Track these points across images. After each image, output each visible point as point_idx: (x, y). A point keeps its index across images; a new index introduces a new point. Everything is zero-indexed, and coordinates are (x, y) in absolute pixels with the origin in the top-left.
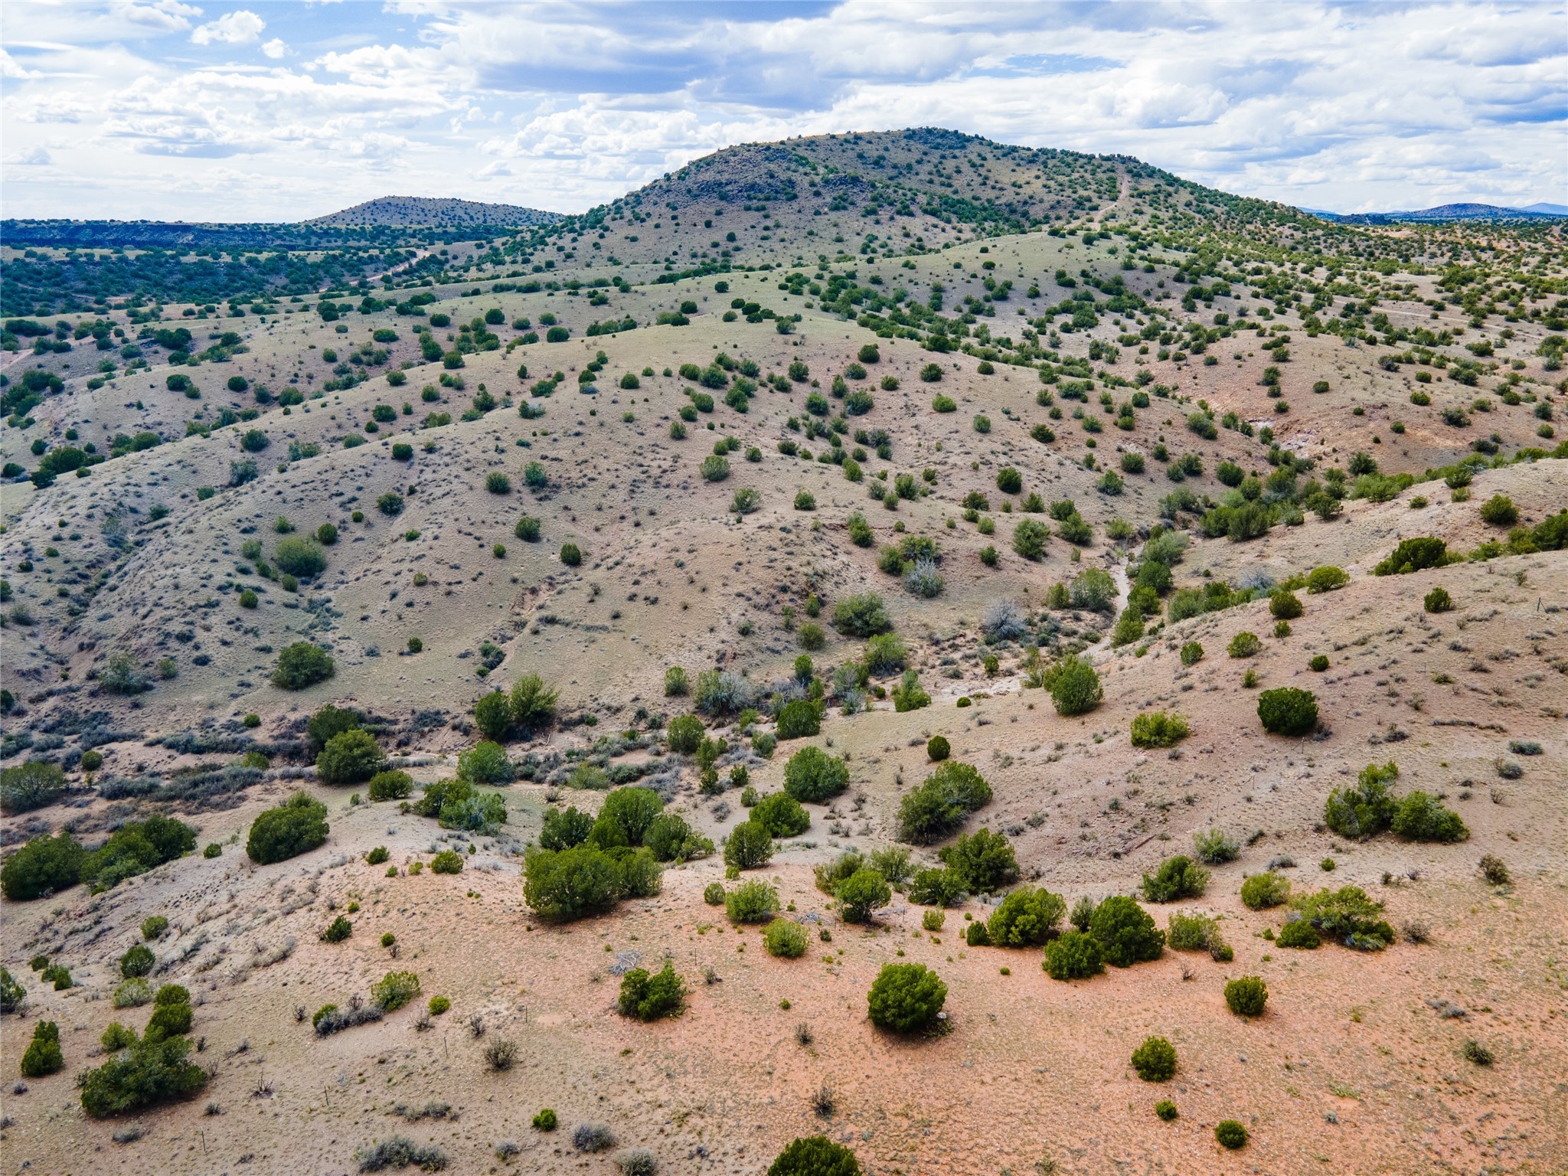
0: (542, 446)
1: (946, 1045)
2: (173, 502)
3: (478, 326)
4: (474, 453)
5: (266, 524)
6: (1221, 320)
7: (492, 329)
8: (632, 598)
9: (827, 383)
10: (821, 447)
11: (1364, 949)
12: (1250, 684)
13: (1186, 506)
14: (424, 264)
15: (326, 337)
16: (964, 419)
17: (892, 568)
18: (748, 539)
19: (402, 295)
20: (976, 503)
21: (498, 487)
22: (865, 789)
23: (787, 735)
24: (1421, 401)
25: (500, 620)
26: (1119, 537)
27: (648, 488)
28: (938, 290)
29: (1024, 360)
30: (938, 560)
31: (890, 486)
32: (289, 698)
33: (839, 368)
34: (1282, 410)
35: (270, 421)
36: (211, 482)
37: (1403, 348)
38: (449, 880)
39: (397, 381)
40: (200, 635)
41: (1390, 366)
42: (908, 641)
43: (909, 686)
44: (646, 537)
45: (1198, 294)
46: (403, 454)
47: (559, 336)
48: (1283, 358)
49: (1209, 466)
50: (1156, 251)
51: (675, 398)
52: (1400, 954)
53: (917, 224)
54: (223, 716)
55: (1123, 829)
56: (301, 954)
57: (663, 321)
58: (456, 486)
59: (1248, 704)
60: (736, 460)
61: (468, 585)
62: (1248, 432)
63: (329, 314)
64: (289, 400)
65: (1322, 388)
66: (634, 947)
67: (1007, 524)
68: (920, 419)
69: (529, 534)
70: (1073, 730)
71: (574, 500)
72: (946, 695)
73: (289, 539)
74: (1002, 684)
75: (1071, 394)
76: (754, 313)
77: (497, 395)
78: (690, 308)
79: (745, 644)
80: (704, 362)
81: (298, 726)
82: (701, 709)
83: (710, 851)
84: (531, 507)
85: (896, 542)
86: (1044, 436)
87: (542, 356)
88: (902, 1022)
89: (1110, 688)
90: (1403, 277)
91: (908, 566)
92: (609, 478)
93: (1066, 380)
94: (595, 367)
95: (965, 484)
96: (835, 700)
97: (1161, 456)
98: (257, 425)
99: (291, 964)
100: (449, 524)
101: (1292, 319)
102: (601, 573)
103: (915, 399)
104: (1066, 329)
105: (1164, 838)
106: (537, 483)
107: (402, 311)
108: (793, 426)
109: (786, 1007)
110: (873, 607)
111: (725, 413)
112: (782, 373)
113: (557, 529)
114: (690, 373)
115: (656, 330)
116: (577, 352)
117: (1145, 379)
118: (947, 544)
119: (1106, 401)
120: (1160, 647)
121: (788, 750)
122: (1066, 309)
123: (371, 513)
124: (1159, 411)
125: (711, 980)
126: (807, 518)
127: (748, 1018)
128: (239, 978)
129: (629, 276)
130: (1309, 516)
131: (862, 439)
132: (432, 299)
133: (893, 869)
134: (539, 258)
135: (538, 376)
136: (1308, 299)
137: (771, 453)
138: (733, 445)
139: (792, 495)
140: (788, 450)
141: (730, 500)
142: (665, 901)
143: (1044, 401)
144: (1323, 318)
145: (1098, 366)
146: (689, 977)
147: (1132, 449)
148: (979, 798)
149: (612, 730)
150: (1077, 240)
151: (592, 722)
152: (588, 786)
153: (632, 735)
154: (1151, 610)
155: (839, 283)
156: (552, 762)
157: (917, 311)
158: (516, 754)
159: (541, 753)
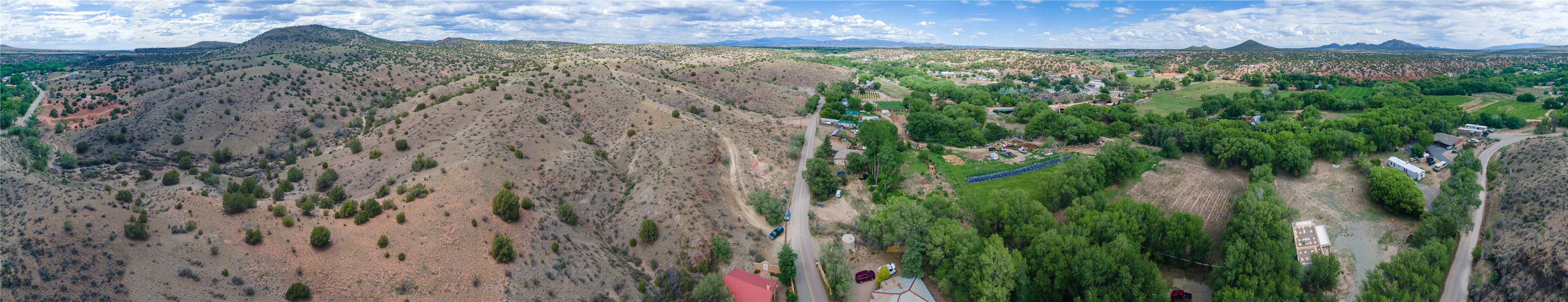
0: (231, 93)
1: (331, 249)
2: (157, 102)
3: (219, 67)
4: (217, 94)
5: (173, 107)
6: (378, 62)
7: (222, 67)
8: (251, 129)
9: (295, 78)
10: (294, 93)
12: (393, 140)
13: (376, 102)
14: (208, 54)
15: (188, 69)
16: (327, 85)
17: (312, 121)
18: (278, 115)
19: (204, 61)
20: (330, 104)
21: (221, 102)
22: (307, 178)
23: (288, 164)
24: (417, 76)
25: (220, 133)
26: (363, 110)
27: (255, 102)
28: (319, 58)
29: (339, 72)
30: (323, 118)
31: (311, 101)
32: (174, 147)
33: (298, 75)
34: (392, 80)
35: (176, 86)
36: (164, 98)
37: (412, 66)
38: (205, 198)
39: (201, 78)
40: (159, 130)
41: (410, 70)
42: (317, 138)
43: (317, 150)
44: (254, 114)
45: (373, 57)
46: (202, 94)
47: (236, 69)
48: (391, 69)
49: (379, 93)
50: (364, 49)
51: (261, 82)
53: (314, 44)
54: (161, 149)
55: (370, 180)
56: (171, 210)
57: (258, 65)
58: (212, 101)
59: (393, 144)
60: (275, 96)
61: (214, 124)
62: (386, 85)
64: (180, 82)
65: (399, 75)
66: (250, 222)
67: (338, 108)
68: (317, 86)
69: (227, 113)
70: (356, 157)
71: (238, 105)
72: (326, 151)
73: (178, 111)
74: (339, 147)
75: (349, 79)
77: (222, 82)
78: (264, 62)
79: (277, 141)
80: (267, 74)
81: (175, 153)
82: (267, 157)
83: (269, 196)
84: (228, 107)
85: (313, 114)
86: (344, 88)
87: (232, 73)
88: (319, 244)
89: (363, 145)
90: (410, 53)
91: (316, 120)
92: (246, 100)
93: (348, 76)
94: (243, 75)
95: (328, 100)
96: (299, 154)
97: (369, 91)
98: (174, 87)
99: (168, 212)
100: (210, 110)
101: (391, 61)
102: (243, 122)
103: (316, 81)
104: (347, 65)
105: (379, 181)
106: (230, 101)
107: (204, 64)
108: (288, 88)
109: (288, 241)
110: (308, 130)
111: (272, 85)
112: (285, 76)
113: (234, 112)
114: (264, 76)
115: (257, 67)
116: (239, 72)
117: (364, 75)
118: (324, 114)
119: (357, 80)
120: (373, 134)
121: (288, 168)
122: (347, 61)
123: (194, 107)
124: (368, 82)
125: (269, 233)
126: (292, 109)
127: (279, 245)
128: (157, 213)
129: (251, 56)
130: (400, 101)
131: (304, 90)
132: (210, 61)
133: (315, 199)
134: (232, 52)
135: (231, 77)
136: (394, 57)
137: (283, 94)
138: (274, 93)
139: (288, 104)
140: (287, 93)
141: (273, 105)
142: (258, 209)
143: (344, 81)
144: (397, 61)
145: (354, 72)
146: (264, 232)
147: (363, 90)
148: (335, 177)
149: (245, 162)
150: (348, 47)
151: (241, 160)
152: (239, 176)
153: (250, 164)
154: (370, 126)
155: (297, 57)
156: (231, 169)
157: (315, 62)
158: (222, 166)
159: (228, 167)
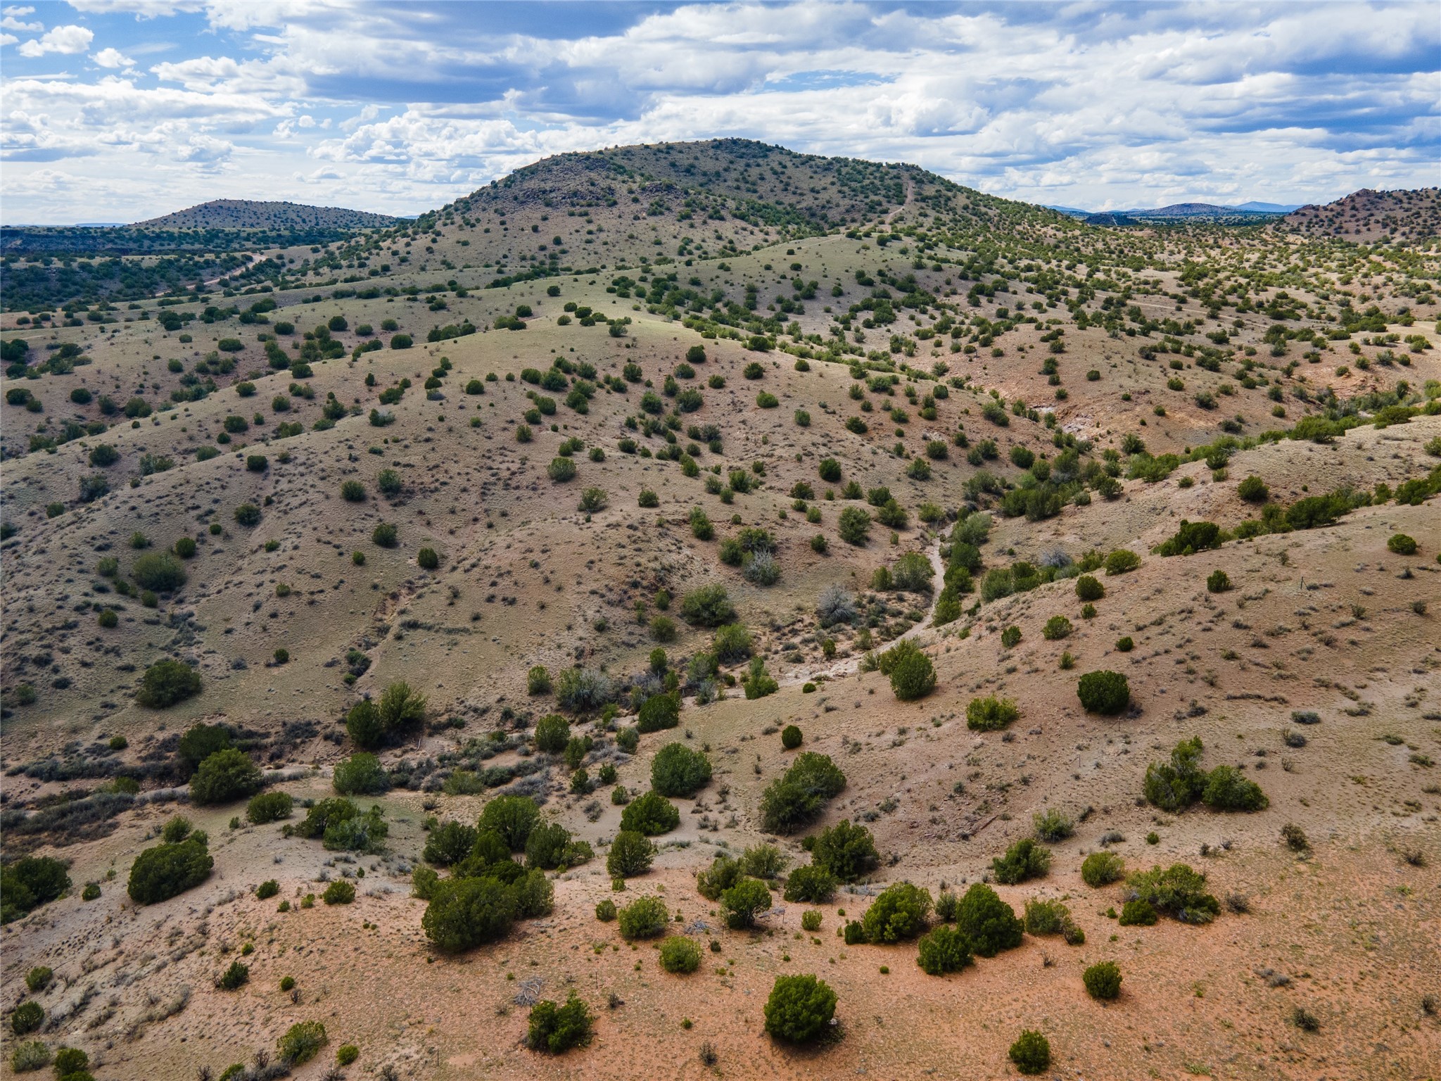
0: (394, 453)
2: (21, 520)
3: (321, 333)
4: (328, 462)
5: (123, 539)
6: (1002, 314)
7: (337, 336)
8: (491, 599)
9: (659, 382)
10: (657, 444)
11: (1195, 922)
12: (1067, 665)
13: (987, 488)
14: (261, 268)
15: (170, 347)
16: (787, 414)
17: (732, 559)
18: (598, 538)
19: (244, 303)
20: (802, 492)
21: (354, 495)
22: (727, 780)
23: (648, 728)
24: (1176, 387)
25: (363, 627)
26: (933, 519)
27: (498, 490)
28: (752, 290)
29: (834, 357)
30: (774, 550)
31: (725, 480)
32: (154, 718)
33: (669, 369)
34: (1062, 397)
35: (119, 434)
36: (60, 499)
37: (1157, 338)
38: (344, 910)
39: (246, 392)
40: (59, 658)
41: (1148, 354)
42: (752, 629)
43: (757, 672)
44: (501, 540)
45: (980, 290)
46: (258, 466)
47: (402, 343)
48: (1059, 349)
49: (1004, 450)
50: (941, 251)
51: (519, 402)
52: (1227, 925)
53: (728, 228)
54: (88, 740)
55: (968, 811)
57: (500, 325)
58: (313, 496)
59: (1067, 685)
60: (581, 460)
61: (330, 595)
62: (1035, 418)
63: (171, 323)
64: (137, 411)
65: (1094, 377)
66: (535, 976)
67: (833, 511)
68: (747, 414)
69: (386, 540)
70: (912, 715)
71: (428, 505)
72: (791, 680)
73: (148, 555)
74: (842, 668)
75: (879, 388)
76: (586, 317)
77: (347, 404)
78: (525, 312)
79: (602, 641)
80: (544, 366)
81: (167, 745)
82: (564, 706)
83: (592, 858)
84: (387, 514)
85: (734, 534)
86: (858, 427)
87: (386, 362)
89: (942, 672)
90: (1149, 273)
91: (747, 556)
92: (461, 482)
93: (874, 375)
94: (440, 373)
95: (792, 476)
96: (689, 690)
97: (962, 442)
98: (106, 438)
100: (308, 535)
101: (1061, 312)
102: (458, 575)
103: (741, 396)
104: (868, 325)
105: (1006, 818)
106: (392, 489)
107: (246, 320)
108: (631, 425)
110: (719, 597)
111: (568, 416)
112: (617, 374)
113: (413, 533)
114: (531, 377)
115: (495, 334)
116: (421, 358)
117: (941, 371)
118: (781, 534)
119: (910, 394)
120: (979, 629)
121: (653, 744)
122: (867, 307)
123: (229, 525)
124: (958, 401)
126: (652, 515)
128: (133, 1037)
129: (464, 280)
130: (1095, 495)
131: (694, 435)
132: (271, 305)
133: (766, 867)
134: (375, 262)
135: (386, 383)
136: (1074, 293)
137: (612, 453)
138: (577, 446)
139: (636, 493)
140: (628, 448)
141: (578, 499)
142: (558, 921)
143: (856, 395)
144: (1089, 310)
145: (899, 359)
147: (935, 437)
148: (833, 785)
149: (480, 731)
150: (872, 241)
151: (460, 725)
152: (462, 791)
153: (500, 736)
154: (965, 588)
155: (662, 285)
156: (425, 768)
157: (734, 310)
158: (389, 761)
159: (413, 759)
